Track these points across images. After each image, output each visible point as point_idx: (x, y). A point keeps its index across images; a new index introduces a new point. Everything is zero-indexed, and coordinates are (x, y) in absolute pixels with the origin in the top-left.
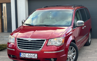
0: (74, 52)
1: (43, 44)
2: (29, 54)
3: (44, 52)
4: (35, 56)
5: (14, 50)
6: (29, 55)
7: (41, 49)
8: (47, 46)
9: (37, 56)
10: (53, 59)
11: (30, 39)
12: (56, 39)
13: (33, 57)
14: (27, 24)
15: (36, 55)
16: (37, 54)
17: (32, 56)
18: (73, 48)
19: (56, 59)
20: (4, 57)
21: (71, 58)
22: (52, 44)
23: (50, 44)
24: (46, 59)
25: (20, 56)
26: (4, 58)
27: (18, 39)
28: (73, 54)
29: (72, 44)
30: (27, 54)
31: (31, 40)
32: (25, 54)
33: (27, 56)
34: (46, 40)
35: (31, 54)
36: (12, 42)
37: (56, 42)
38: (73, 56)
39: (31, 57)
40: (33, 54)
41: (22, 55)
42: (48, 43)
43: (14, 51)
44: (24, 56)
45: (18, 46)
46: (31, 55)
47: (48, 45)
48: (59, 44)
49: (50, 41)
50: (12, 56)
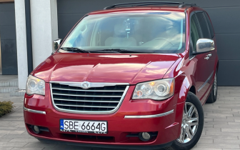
0: (193, 116)
1: (122, 97)
2: (87, 123)
3: (126, 117)
4: (101, 128)
5: (44, 113)
6: (86, 125)
7: (116, 108)
8: (133, 101)
9: (106, 126)
10: (149, 133)
11: (86, 85)
12: (153, 83)
13: (97, 130)
14: (69, 49)
15: (104, 125)
16: (106, 123)
17: (93, 128)
18: (192, 106)
19: (157, 133)
20: (8, 132)
21: (188, 131)
22: (143, 96)
23: (140, 97)
24: (130, 133)
25: (60, 128)
26: (9, 135)
27: (54, 85)
28: (191, 121)
29: (190, 96)
30: (81, 123)
31: (89, 86)
32: (73, 121)
33: (79, 126)
34: (130, 85)
35: (91, 123)
36: (37, 92)
37: (154, 92)
38: (192, 127)
39: (91, 130)
40: (96, 123)
41: (67, 126)
42: (134, 94)
43: (43, 115)
44: (71, 127)
45: (56, 101)
46: (90, 125)
47: (134, 98)
48: (160, 95)
49: (139, 88)
50: (39, 127)
